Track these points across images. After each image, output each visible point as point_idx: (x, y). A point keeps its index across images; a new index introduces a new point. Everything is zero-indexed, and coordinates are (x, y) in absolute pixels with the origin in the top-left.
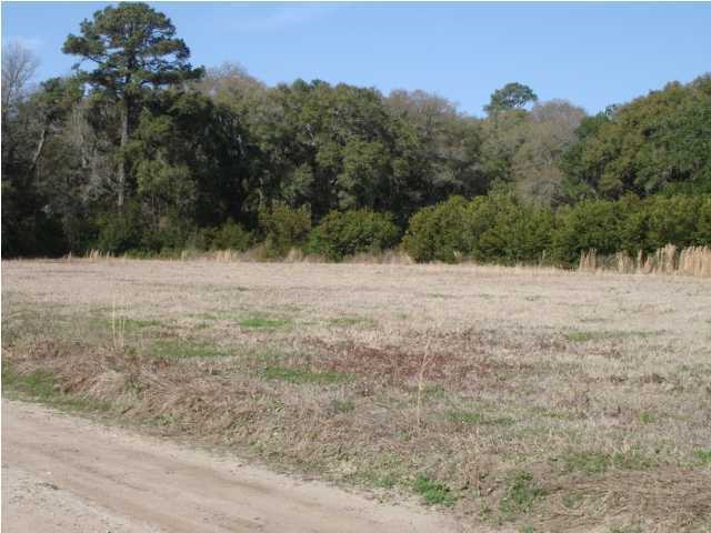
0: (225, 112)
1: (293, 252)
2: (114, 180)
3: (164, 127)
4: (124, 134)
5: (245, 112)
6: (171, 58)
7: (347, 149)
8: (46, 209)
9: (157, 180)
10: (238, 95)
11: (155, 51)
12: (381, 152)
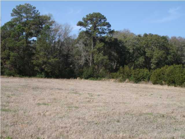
0: (121, 42)
1: (127, 80)
2: (89, 59)
3: (102, 45)
4: (92, 47)
5: (126, 42)
6: (106, 27)
7: (155, 52)
8: (71, 66)
9: (99, 59)
10: (125, 37)
11: (100, 25)
12: (164, 53)
